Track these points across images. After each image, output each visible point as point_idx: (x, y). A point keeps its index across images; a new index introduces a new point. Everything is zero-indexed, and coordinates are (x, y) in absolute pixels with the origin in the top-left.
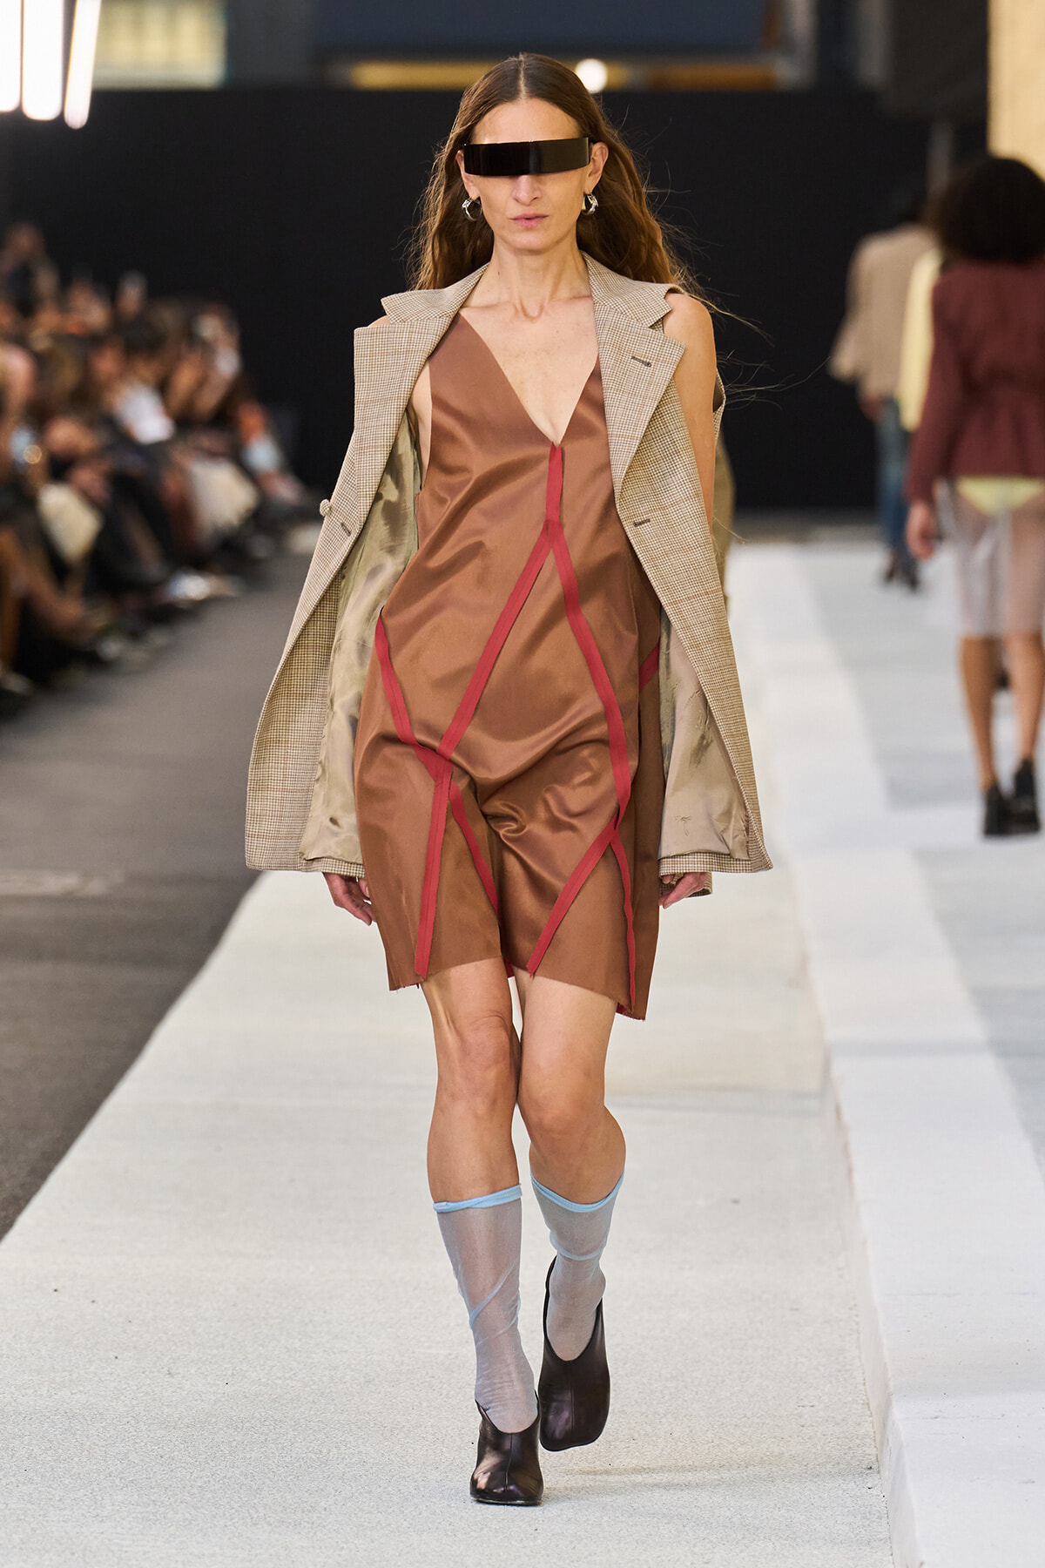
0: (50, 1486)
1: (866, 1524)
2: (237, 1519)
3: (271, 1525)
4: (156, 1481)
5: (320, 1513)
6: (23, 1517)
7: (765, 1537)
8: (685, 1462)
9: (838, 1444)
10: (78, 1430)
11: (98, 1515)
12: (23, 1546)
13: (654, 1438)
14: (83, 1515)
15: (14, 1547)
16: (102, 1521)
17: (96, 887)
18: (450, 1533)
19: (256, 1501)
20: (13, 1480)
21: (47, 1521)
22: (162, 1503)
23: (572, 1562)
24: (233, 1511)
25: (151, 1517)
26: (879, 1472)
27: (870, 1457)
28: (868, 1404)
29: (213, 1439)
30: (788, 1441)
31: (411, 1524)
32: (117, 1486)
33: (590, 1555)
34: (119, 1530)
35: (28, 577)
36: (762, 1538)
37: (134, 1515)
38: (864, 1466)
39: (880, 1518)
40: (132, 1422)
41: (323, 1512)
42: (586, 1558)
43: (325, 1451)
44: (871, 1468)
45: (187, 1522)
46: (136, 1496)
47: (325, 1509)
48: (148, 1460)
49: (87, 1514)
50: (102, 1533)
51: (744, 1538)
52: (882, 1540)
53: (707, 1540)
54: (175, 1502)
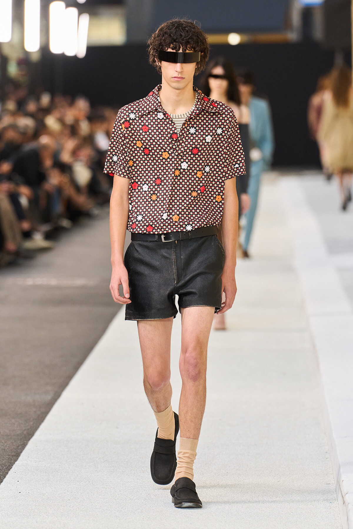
0: (82, 462)
1: (326, 469)
2: (138, 471)
3: (148, 472)
6: (74, 471)
7: (296, 474)
11: (96, 470)
12: (74, 480)
15: (72, 480)
16: (98, 472)
17: (92, 283)
18: (202, 474)
20: (71, 460)
21: (81, 472)
22: (115, 466)
23: (238, 482)
24: (137, 468)
25: (112, 471)
32: (102, 462)
33: (244, 480)
34: (103, 475)
35: (69, 191)
37: (107, 470)
39: (330, 467)
42: (242, 481)
45: (123, 472)
46: (108, 465)
49: (93, 470)
50: (98, 476)
51: (289, 474)
52: (330, 474)
53: (278, 475)
54: (119, 466)
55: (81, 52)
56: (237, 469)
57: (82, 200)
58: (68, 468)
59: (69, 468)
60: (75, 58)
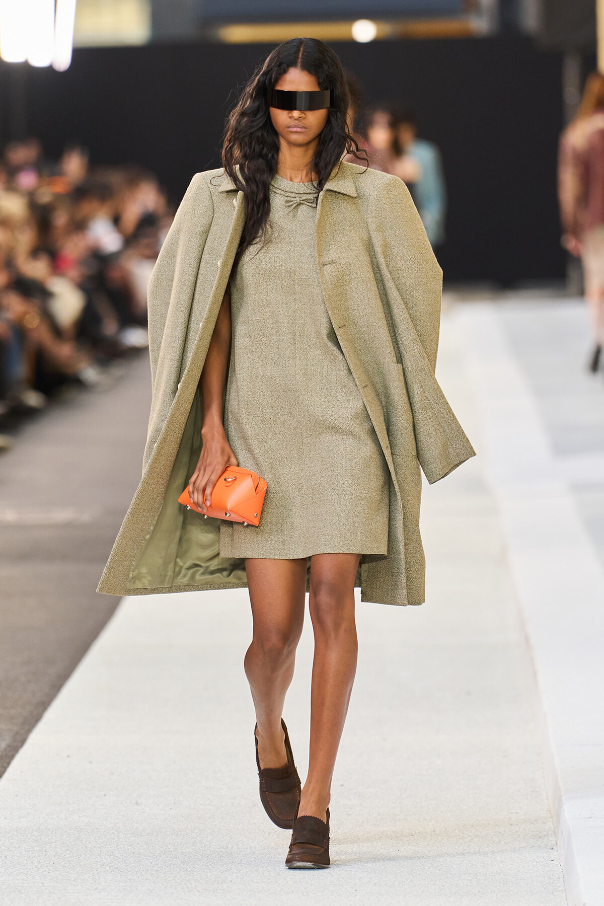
0: (68, 872)
1: (551, 882)
2: (179, 889)
3: (199, 892)
4: (131, 867)
5: (228, 883)
6: (53, 891)
7: (491, 891)
8: (443, 848)
9: (533, 835)
10: (84, 838)
11: (97, 889)
13: (424, 834)
14: (88, 889)
16: (100, 892)
17: (85, 517)
18: (305, 894)
19: (190, 878)
20: (46, 869)
21: (67, 893)
22: (135, 880)
24: (177, 884)
25: (128, 889)
26: (557, 851)
27: (552, 842)
28: (550, 811)
29: (164, 841)
30: (503, 834)
31: (282, 889)
32: (108, 871)
34: (110, 897)
36: (490, 892)
37: (118, 888)
38: (549, 848)
39: (559, 878)
40: (116, 833)
41: (230, 883)
43: (230, 847)
44: (553, 849)
45: (150, 891)
46: (119, 877)
47: (231, 881)
48: (125, 855)
49: (91, 888)
50: (100, 899)
51: (479, 892)
52: (560, 891)
53: (457, 894)
54: (142, 879)
55: (62, 60)
56: (376, 884)
57: (64, 351)
58: (40, 885)
59: (43, 884)
60: (50, 70)
